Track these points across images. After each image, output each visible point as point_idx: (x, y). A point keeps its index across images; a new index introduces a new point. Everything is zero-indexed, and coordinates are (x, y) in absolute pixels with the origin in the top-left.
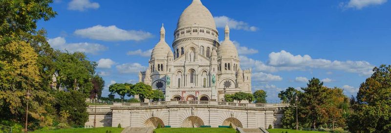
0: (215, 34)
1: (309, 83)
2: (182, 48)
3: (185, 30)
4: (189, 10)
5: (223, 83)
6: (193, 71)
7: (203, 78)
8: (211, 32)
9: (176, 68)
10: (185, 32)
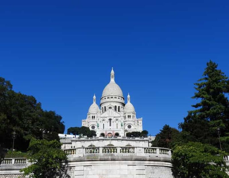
0: (122, 99)
1: (163, 128)
2: (105, 107)
3: (107, 97)
4: (108, 87)
5: (127, 126)
6: (110, 120)
7: (116, 123)
8: (120, 98)
9: (102, 118)
10: (107, 98)
